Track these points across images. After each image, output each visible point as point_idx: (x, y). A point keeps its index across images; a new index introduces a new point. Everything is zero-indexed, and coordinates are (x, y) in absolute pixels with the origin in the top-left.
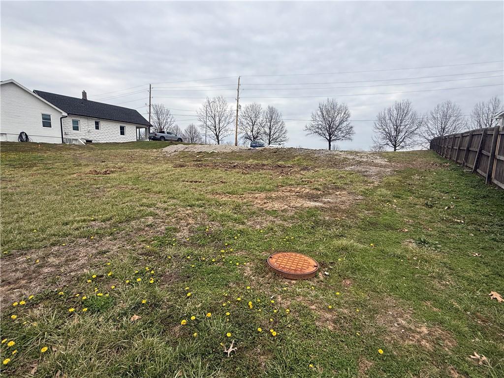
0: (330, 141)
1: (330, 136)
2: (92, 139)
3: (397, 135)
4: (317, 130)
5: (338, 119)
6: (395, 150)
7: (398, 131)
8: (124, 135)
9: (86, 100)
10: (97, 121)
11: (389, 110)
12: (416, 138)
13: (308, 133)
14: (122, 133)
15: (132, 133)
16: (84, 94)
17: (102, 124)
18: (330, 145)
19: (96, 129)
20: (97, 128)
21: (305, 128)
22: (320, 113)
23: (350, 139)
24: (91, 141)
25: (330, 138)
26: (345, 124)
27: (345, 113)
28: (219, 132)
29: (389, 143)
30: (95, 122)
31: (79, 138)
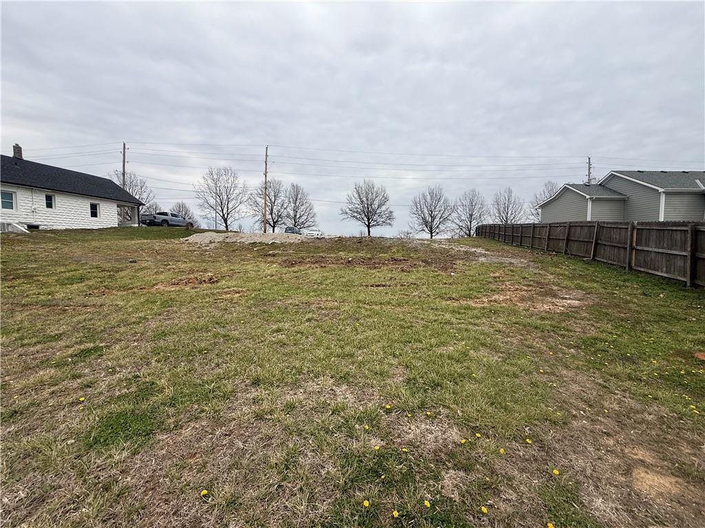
0: (369, 227)
1: (368, 221)
2: (40, 223)
3: (432, 221)
4: (354, 214)
5: (376, 203)
6: (432, 236)
7: (433, 218)
8: (96, 216)
9: (21, 159)
10: (50, 194)
11: (424, 196)
12: (449, 224)
13: (344, 217)
14: (94, 214)
15: (109, 215)
16: (17, 149)
17: (59, 200)
18: (369, 232)
19: (47, 207)
20: (49, 205)
21: (340, 212)
22: (356, 196)
23: (390, 224)
24: (37, 227)
25: (369, 223)
26: (384, 208)
27: (383, 197)
28: (228, 214)
29: (425, 228)
30: (46, 196)
31: (14, 222)
